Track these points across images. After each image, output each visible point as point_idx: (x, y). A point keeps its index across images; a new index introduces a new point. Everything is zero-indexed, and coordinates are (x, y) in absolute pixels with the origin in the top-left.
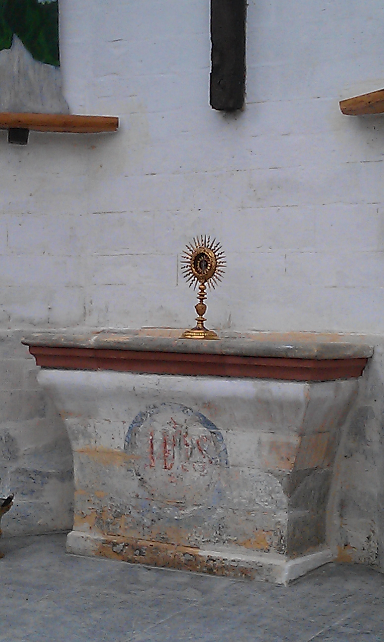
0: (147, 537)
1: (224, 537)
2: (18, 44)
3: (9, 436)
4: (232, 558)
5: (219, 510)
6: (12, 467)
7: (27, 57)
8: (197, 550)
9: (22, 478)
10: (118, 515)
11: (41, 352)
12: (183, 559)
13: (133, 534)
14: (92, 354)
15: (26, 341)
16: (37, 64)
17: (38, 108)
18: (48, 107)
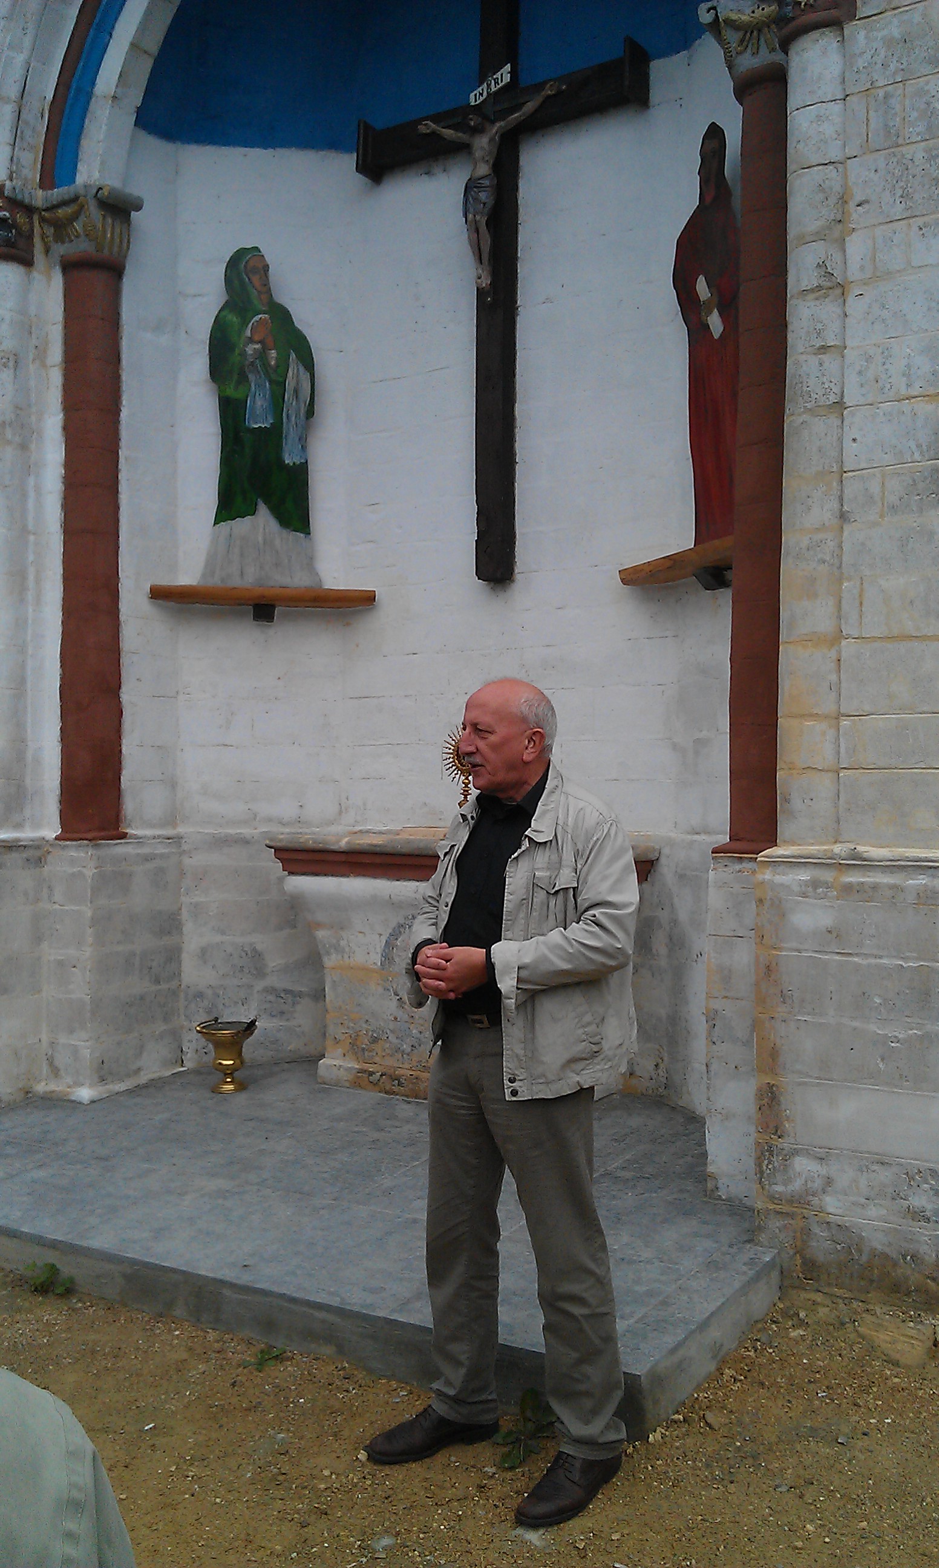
0: (407, 1066)
2: (263, 510)
3: (255, 950)
6: (260, 985)
7: (273, 524)
9: (271, 998)
10: (375, 1041)
11: (285, 855)
13: (390, 1062)
14: (343, 858)
15: (272, 844)
16: (285, 532)
17: (286, 581)
18: (297, 580)
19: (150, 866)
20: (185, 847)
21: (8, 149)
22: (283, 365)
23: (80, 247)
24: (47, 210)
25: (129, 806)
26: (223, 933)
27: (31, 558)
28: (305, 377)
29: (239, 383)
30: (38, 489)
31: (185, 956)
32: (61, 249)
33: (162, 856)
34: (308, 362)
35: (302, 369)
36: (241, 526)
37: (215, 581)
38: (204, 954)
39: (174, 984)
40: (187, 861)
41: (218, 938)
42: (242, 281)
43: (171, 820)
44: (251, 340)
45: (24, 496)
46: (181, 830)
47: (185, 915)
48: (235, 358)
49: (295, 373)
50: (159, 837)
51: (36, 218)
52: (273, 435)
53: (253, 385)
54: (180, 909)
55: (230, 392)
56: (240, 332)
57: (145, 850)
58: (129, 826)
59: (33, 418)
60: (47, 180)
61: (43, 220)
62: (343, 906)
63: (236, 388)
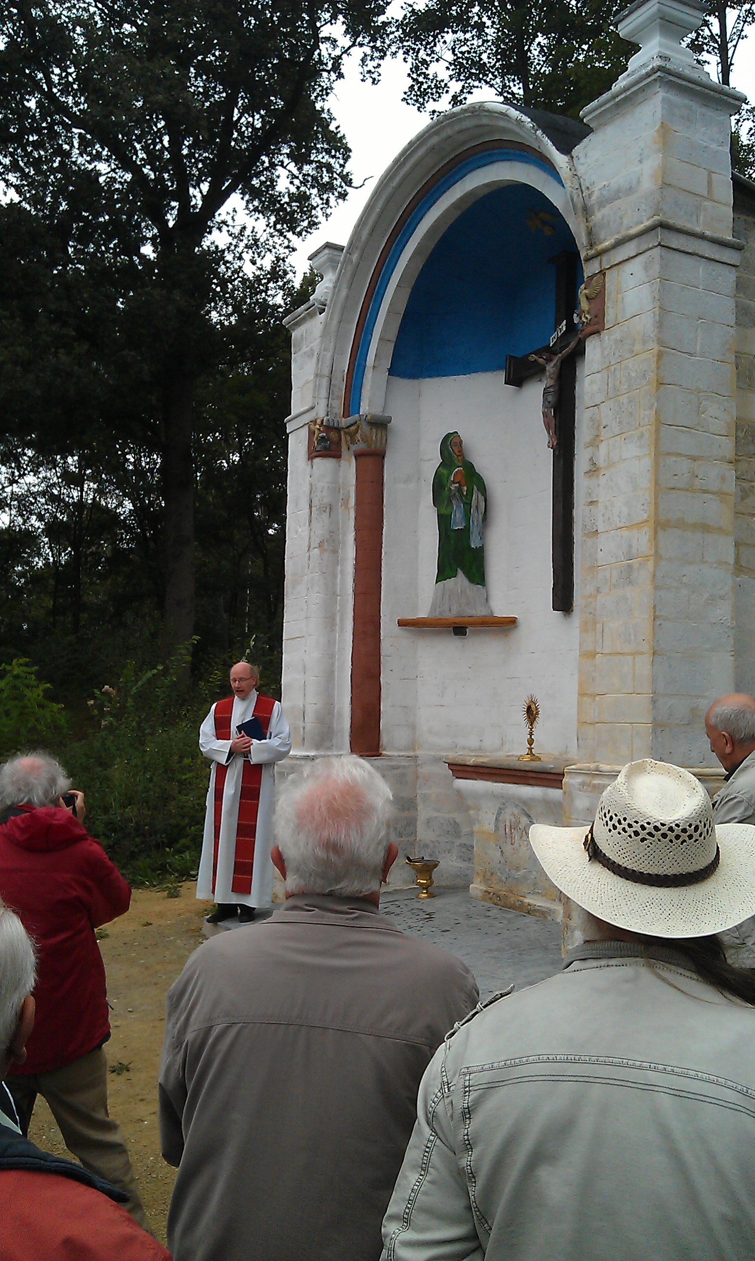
0: (504, 889)
1: (537, 891)
2: (460, 573)
3: (455, 822)
4: (538, 904)
5: (534, 873)
6: (458, 842)
7: (466, 582)
8: (524, 899)
9: (464, 850)
10: (492, 874)
11: (454, 768)
12: (517, 904)
13: (497, 887)
14: (472, 769)
15: (446, 761)
16: (472, 585)
17: (473, 612)
18: (479, 612)
19: (395, 772)
20: (419, 762)
21: (326, 400)
22: (470, 493)
23: (360, 446)
24: (346, 428)
25: (384, 739)
26: (438, 811)
27: (338, 608)
28: (481, 498)
29: (448, 505)
30: (342, 572)
31: (418, 823)
32: (354, 448)
33: (404, 767)
34: (483, 489)
35: (480, 495)
36: (450, 583)
37: (437, 615)
38: (428, 821)
39: (411, 839)
40: (420, 770)
41: (435, 814)
42: (449, 451)
43: (412, 746)
44: (454, 482)
45: (335, 576)
46: (418, 753)
47: (419, 800)
48: (446, 492)
49: (476, 496)
50: (402, 756)
51: (342, 433)
52: (465, 532)
53: (455, 506)
54: (416, 796)
55: (443, 511)
56: (448, 477)
57: (393, 763)
58: (384, 750)
59: (341, 536)
60: (346, 414)
61: (346, 433)
62: (477, 796)
63: (446, 509)
